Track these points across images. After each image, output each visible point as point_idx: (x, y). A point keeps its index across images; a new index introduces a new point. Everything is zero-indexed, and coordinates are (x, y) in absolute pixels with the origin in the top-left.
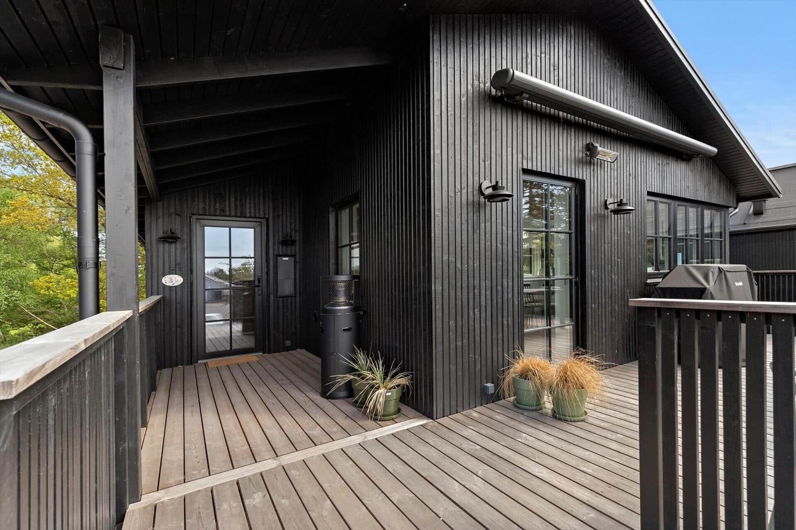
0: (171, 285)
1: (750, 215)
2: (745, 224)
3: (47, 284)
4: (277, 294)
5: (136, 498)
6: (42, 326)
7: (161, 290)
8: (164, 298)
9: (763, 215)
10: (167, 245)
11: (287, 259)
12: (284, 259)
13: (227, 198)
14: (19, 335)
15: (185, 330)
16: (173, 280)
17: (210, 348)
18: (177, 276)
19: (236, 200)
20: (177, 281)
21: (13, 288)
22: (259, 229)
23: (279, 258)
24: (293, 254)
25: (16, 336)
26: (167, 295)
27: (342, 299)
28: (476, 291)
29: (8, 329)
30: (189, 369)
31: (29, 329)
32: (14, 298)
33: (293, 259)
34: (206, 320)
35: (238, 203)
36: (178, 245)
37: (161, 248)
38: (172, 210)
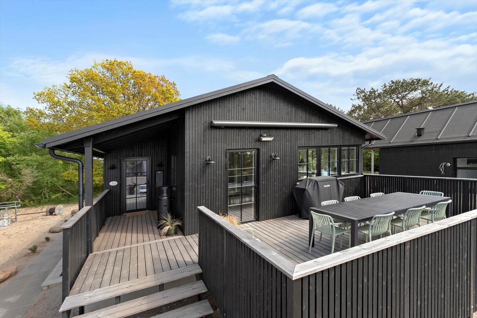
0: (113, 185)
1: (416, 136)
2: (412, 141)
3: (68, 175)
4: (155, 187)
5: (91, 252)
6: (65, 194)
7: (109, 188)
8: (110, 190)
9: (421, 137)
10: (111, 170)
11: (160, 172)
12: (159, 172)
13: (135, 150)
14: (56, 198)
15: (118, 202)
16: (113, 183)
17: (128, 209)
18: (115, 182)
19: (139, 150)
20: (115, 184)
21: (53, 177)
22: (148, 161)
23: (156, 172)
24: (163, 169)
25: (55, 198)
26: (111, 189)
27: (165, 195)
28: (204, 194)
29: (51, 195)
30: (119, 217)
31: (60, 195)
32: (54, 182)
33: (162, 172)
34: (127, 198)
35: (140, 151)
36: (116, 170)
37: (109, 172)
38: (114, 157)
